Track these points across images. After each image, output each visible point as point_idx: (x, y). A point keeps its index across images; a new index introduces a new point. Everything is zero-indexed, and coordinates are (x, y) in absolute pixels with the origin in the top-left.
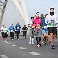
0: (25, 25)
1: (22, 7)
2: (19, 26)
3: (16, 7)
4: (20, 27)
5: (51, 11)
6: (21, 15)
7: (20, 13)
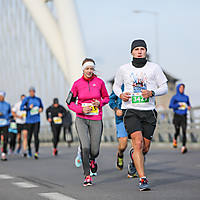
0: (56, 101)
1: (56, 21)
2: (38, 103)
3: (32, 18)
4: (41, 106)
5: (136, 54)
6: (52, 56)
7: (47, 45)
